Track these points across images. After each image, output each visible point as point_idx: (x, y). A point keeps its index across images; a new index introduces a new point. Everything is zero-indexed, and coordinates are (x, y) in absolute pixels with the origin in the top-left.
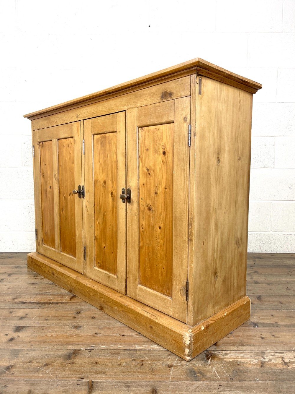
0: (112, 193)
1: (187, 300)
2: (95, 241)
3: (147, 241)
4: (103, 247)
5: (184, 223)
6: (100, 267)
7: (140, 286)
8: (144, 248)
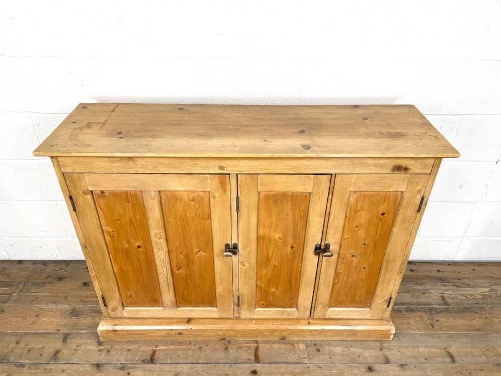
0: (292, 247)
1: (388, 306)
2: (257, 289)
3: (345, 278)
4: (273, 292)
5: (397, 264)
6: (267, 306)
7: (330, 309)
8: (340, 284)
